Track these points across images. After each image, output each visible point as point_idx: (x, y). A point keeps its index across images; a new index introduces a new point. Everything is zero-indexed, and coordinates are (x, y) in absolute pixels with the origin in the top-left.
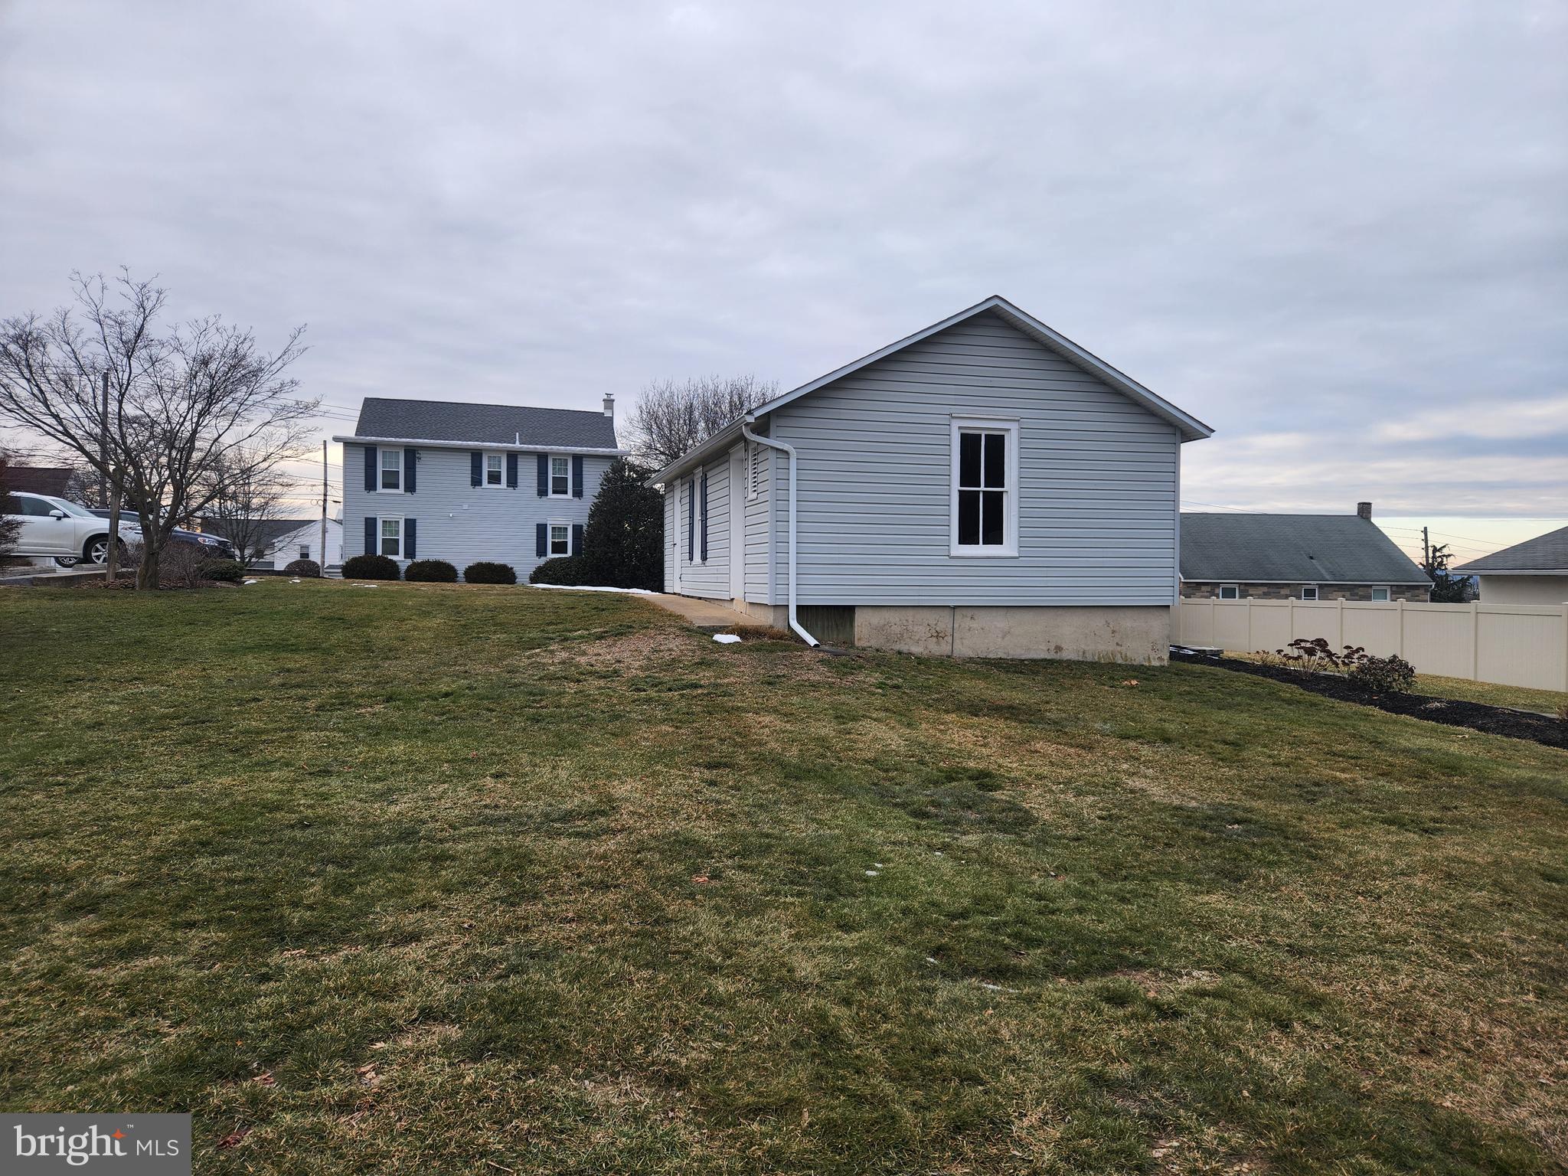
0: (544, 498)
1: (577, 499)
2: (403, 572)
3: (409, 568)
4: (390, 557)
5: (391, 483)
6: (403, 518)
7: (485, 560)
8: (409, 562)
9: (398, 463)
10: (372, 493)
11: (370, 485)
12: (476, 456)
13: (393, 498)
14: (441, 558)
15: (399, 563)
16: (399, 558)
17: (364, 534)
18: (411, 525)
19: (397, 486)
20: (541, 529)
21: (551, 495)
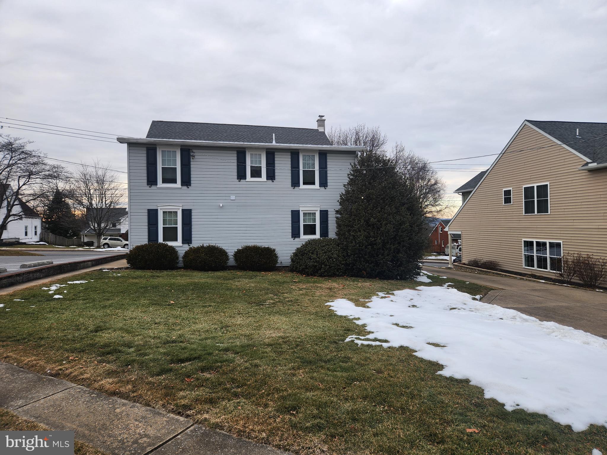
0: (297, 188)
1: (323, 189)
2: (181, 259)
3: (187, 253)
4: (170, 244)
5: (169, 178)
6: (181, 208)
7: (251, 243)
8: (186, 248)
9: (175, 161)
10: (153, 187)
11: (152, 181)
12: (241, 153)
13: (170, 191)
14: (213, 243)
15: (177, 249)
16: (177, 244)
17: (146, 224)
18: (187, 214)
19: (174, 181)
20: (295, 215)
21: (302, 186)
